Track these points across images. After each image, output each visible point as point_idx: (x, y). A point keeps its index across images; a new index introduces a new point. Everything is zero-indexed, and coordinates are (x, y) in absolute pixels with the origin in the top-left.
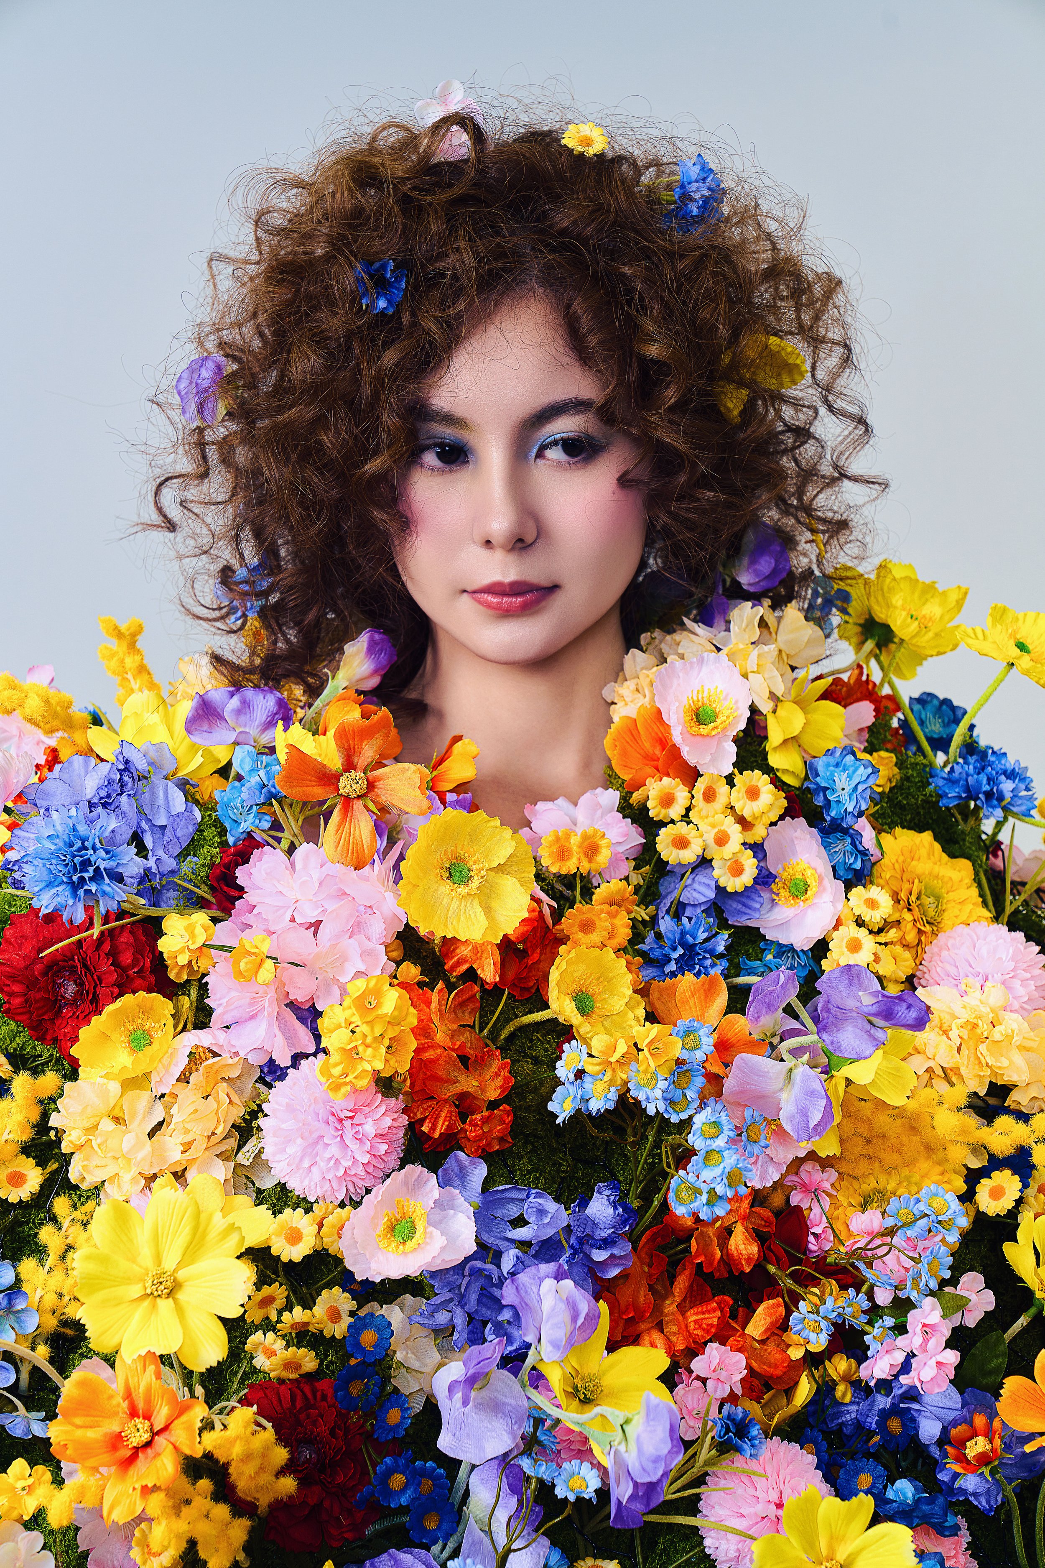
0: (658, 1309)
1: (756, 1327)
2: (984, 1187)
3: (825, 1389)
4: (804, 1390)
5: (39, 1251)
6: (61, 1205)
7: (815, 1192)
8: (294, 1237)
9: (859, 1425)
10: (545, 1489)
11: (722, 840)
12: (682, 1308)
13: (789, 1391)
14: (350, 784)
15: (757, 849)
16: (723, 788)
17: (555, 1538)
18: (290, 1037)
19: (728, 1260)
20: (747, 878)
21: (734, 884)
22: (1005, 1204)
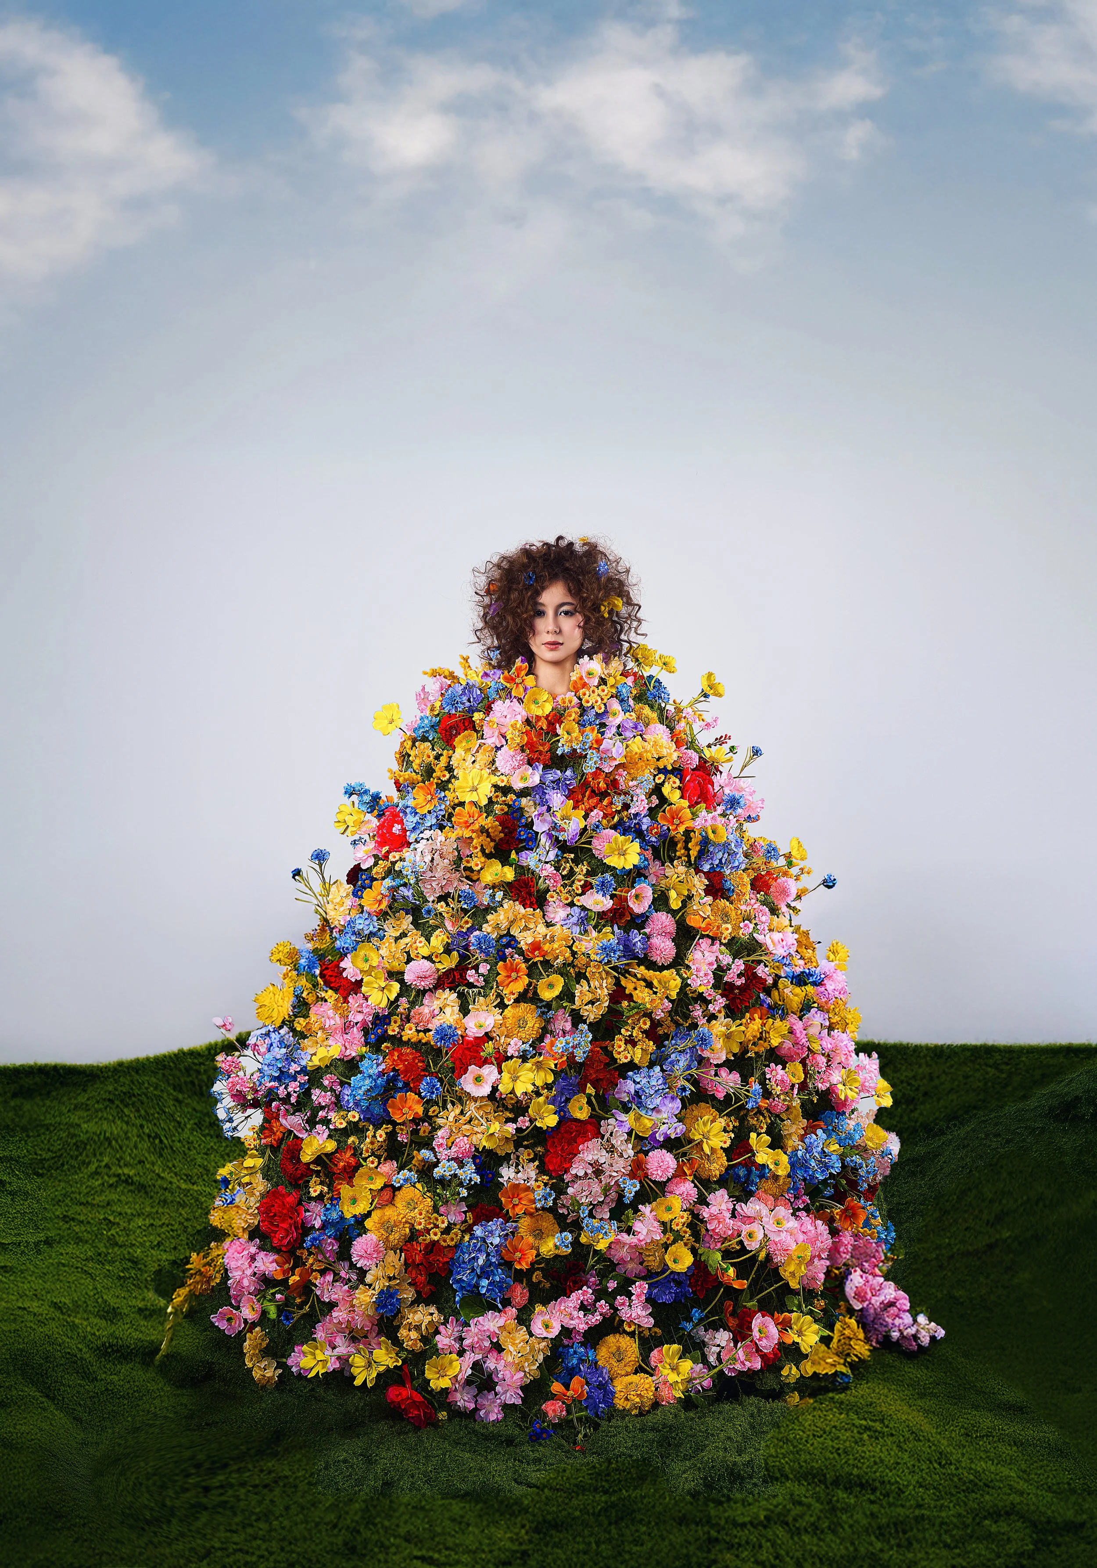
0: (582, 800)
1: (605, 803)
2: (657, 778)
3: (621, 819)
4: (616, 819)
5: (449, 790)
6: (453, 780)
7: (621, 775)
8: (503, 781)
9: (629, 827)
10: (557, 838)
11: (596, 702)
12: (588, 799)
13: (613, 818)
14: (518, 680)
15: (605, 704)
16: (596, 690)
17: (559, 848)
18: (501, 742)
19: (599, 788)
20: (602, 710)
21: (600, 712)
22: (662, 780)
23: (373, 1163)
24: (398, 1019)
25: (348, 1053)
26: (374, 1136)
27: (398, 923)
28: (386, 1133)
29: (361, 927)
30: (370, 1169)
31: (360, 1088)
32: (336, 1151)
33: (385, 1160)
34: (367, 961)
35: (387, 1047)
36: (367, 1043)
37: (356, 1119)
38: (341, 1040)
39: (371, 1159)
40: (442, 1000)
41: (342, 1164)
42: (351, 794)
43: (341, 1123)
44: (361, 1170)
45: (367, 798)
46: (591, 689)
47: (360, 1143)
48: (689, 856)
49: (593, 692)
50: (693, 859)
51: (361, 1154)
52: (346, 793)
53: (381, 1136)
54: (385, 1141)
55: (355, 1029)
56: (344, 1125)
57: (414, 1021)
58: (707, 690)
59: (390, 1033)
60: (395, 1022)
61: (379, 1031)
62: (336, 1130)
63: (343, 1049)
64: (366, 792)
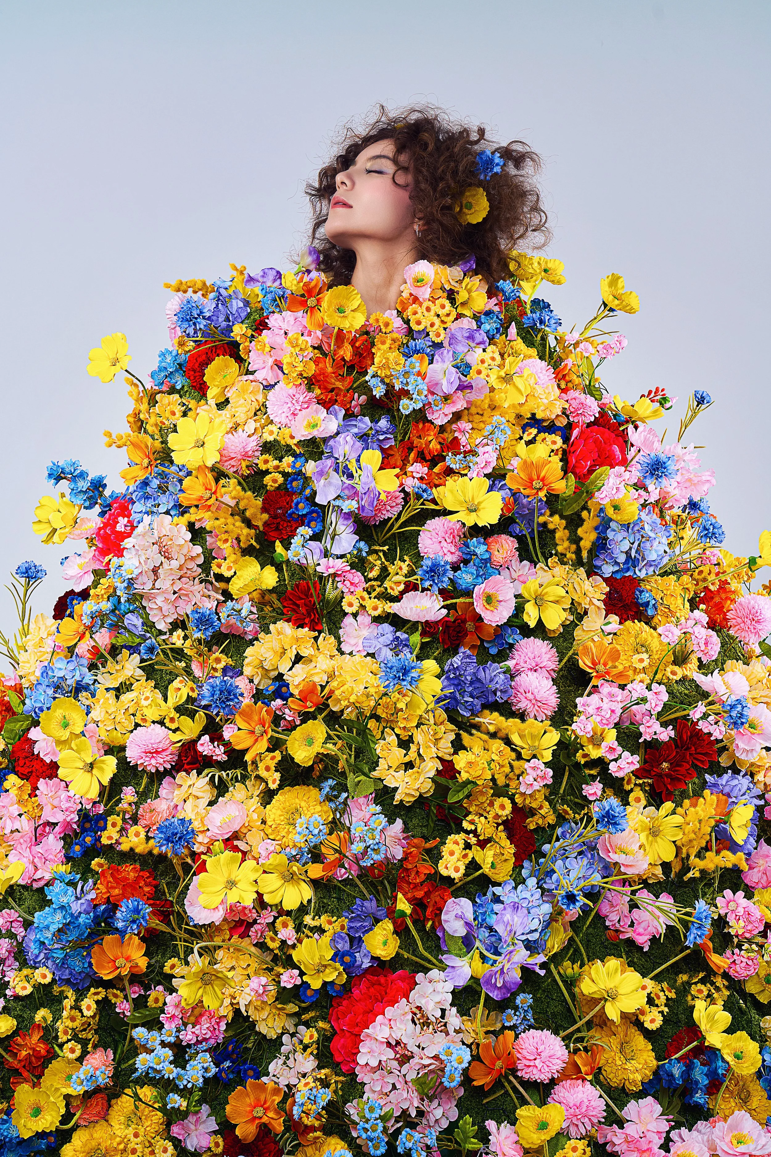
21: (438, 340)
23: (72, 1051)
24: (119, 820)
25: (38, 876)
26: (77, 1007)
27: (118, 667)
28: (97, 1002)
29: (61, 674)
30: (69, 1062)
31: (47, 927)
32: (15, 1033)
33: (95, 1047)
34: (66, 726)
35: (100, 865)
36: (68, 859)
37: (48, 980)
38: (27, 853)
39: (70, 1045)
40: (185, 788)
41: (24, 1053)
42: (58, 479)
43: (24, 988)
44: (55, 1064)
45: (84, 485)
46: (425, 304)
47: (55, 1020)
48: (578, 552)
49: (428, 309)
50: (585, 554)
51: (56, 1037)
52: (50, 475)
53: (89, 1008)
54: (93, 1017)
55: (51, 836)
56: (29, 990)
57: (142, 822)
58: (613, 303)
59: (105, 841)
60: (114, 825)
61: (88, 839)
62: (17, 998)
63: (31, 868)
64: (83, 475)
